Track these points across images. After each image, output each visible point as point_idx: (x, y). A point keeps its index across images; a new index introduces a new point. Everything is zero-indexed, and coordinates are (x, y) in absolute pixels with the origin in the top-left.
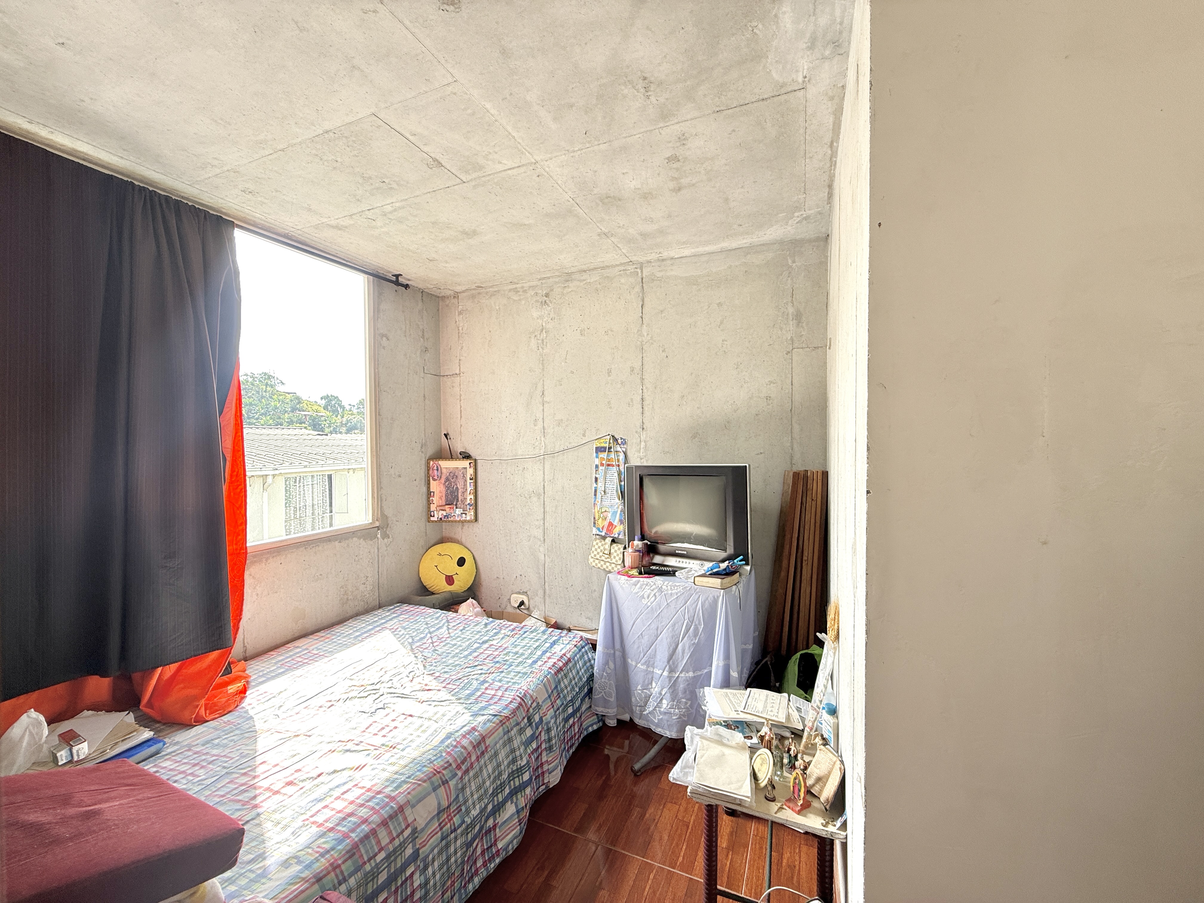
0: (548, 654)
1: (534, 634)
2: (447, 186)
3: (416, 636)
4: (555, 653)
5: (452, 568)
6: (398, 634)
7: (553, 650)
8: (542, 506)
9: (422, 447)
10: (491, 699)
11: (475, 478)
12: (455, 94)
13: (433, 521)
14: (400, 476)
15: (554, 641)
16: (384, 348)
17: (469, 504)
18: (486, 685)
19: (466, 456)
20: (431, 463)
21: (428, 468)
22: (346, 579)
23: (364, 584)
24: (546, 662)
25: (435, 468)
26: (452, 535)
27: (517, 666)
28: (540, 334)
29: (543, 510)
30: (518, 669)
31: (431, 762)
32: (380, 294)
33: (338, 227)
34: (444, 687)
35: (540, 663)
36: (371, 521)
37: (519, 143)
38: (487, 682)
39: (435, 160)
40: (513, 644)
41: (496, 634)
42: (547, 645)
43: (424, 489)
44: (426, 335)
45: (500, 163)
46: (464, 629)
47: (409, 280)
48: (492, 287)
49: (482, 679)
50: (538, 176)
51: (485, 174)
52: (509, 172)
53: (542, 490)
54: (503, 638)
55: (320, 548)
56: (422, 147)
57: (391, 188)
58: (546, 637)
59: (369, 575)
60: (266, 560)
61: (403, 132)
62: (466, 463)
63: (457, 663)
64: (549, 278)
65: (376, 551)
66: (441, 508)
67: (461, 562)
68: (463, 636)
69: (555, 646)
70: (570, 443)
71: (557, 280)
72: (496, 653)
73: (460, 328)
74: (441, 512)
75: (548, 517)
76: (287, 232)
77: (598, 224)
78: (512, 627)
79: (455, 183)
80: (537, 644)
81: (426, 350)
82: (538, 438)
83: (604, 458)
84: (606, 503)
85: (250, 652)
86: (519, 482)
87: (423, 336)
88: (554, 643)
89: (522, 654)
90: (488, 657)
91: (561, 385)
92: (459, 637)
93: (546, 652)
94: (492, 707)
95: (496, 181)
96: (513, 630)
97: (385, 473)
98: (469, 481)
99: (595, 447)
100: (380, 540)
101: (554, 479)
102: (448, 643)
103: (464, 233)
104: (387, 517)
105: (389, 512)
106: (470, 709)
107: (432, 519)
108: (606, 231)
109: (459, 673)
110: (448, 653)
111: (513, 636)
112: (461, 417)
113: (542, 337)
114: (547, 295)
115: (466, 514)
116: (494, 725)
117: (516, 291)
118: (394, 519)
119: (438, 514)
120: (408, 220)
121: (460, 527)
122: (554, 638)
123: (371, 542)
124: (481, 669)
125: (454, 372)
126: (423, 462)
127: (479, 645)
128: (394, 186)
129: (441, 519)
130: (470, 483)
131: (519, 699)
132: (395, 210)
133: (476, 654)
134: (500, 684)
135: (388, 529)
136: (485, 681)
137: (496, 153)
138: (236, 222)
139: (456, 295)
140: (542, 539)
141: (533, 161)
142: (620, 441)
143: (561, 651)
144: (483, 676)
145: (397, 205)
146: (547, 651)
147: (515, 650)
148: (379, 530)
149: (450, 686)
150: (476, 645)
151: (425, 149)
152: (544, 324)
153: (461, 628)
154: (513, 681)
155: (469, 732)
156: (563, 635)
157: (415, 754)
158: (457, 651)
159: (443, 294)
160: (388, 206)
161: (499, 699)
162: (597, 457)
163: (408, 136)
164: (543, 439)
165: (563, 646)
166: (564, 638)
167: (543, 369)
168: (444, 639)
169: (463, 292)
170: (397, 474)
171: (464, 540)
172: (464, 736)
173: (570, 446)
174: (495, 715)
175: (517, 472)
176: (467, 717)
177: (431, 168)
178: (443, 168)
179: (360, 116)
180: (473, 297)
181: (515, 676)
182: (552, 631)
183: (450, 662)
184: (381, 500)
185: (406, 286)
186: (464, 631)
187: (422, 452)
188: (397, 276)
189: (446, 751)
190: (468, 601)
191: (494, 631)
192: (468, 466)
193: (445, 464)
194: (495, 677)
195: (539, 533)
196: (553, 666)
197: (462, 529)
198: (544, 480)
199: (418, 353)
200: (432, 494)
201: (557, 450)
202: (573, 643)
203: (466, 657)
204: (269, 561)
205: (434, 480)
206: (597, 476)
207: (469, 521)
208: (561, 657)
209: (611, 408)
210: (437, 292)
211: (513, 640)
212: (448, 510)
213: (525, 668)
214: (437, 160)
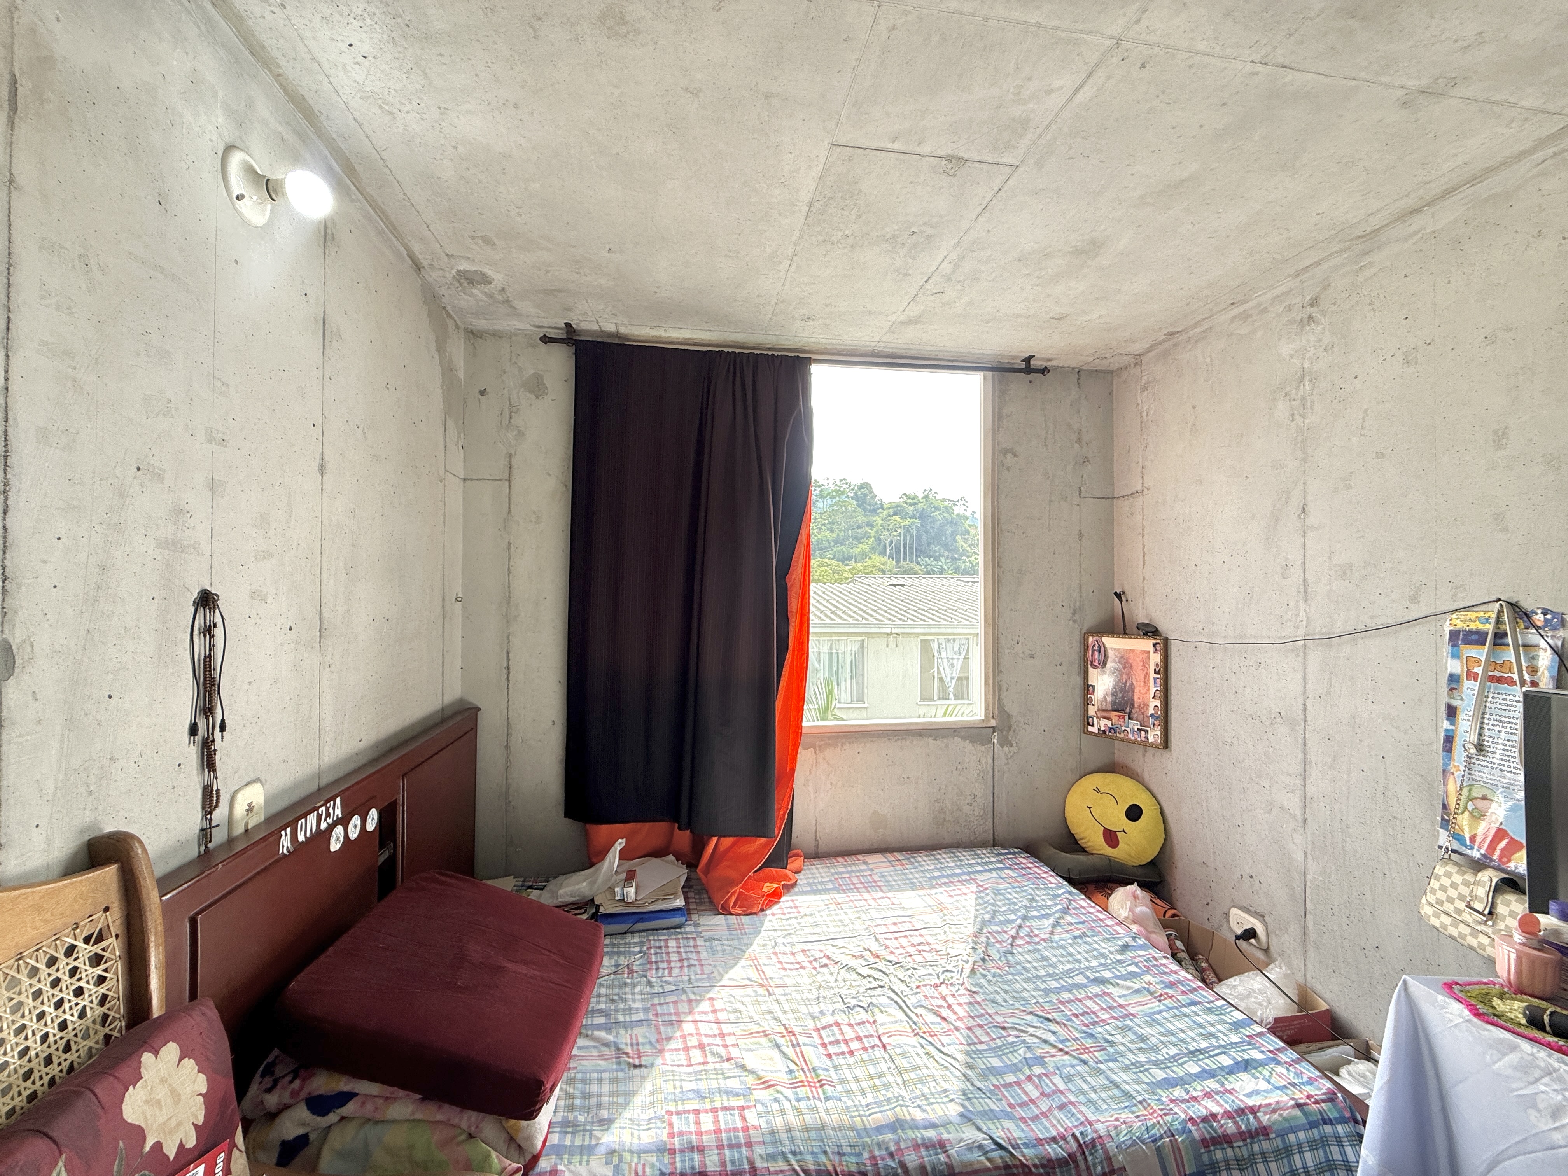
0: (1212, 1084)
1: (1211, 1018)
2: (996, 189)
3: (1003, 914)
4: (1230, 1092)
5: (1118, 820)
6: (981, 898)
7: (1232, 1083)
8: (1301, 747)
9: (1074, 614)
10: (1023, 1105)
11: (1165, 671)
12: (894, 28)
13: (1092, 733)
14: (1032, 657)
15: (1247, 1062)
16: (1008, 469)
17: (1152, 715)
18: (1038, 1070)
19: (1149, 631)
20: (1091, 639)
21: (1085, 646)
22: (943, 791)
23: (970, 804)
24: (1194, 1099)
25: (1096, 648)
26: (1129, 763)
27: (1127, 1068)
28: (1298, 387)
29: (1300, 756)
30: (1122, 1077)
31: (839, 1153)
32: (1003, 392)
33: (911, 322)
34: (970, 1029)
35: (1178, 1092)
36: (983, 718)
37: (1057, 28)
38: (1043, 1064)
39: (950, 158)
40: (1150, 1015)
41: (1132, 976)
42: (1226, 1061)
43: (1078, 680)
44: (1085, 438)
45: (1049, 92)
46: (1080, 937)
47: (1050, 360)
48: (1196, 325)
49: (1039, 1052)
50: (1143, 66)
51: (1039, 131)
52: (1080, 97)
53: (1300, 713)
54: (1137, 991)
55: (908, 742)
56: (917, 150)
57: (929, 237)
58: (1235, 1039)
59: (979, 795)
60: (842, 746)
61: (881, 145)
62: (1146, 644)
63: (1025, 994)
64: (1318, 264)
65: (990, 761)
66: (1104, 713)
67: (1134, 813)
68: (1071, 950)
69: (1244, 1076)
70: (1372, 617)
71: (1338, 260)
72: (1105, 1016)
73: (1144, 414)
74: (1103, 722)
75: (1314, 774)
76: (871, 349)
77: (1385, 79)
78: (1173, 978)
79: (1005, 177)
80: (1204, 1045)
81: (1086, 460)
82: (1292, 604)
83: (1478, 661)
84: (1484, 774)
85: (822, 848)
86: (1248, 690)
87: (1079, 441)
88: (1247, 1065)
89: (1154, 1049)
90: (1084, 1014)
91: (1349, 487)
92: (1063, 947)
93: (1211, 1074)
94: (1009, 1124)
95: (1066, 129)
96: (1172, 985)
97: (1007, 651)
98: (1153, 675)
99: (1447, 629)
100: (997, 746)
101: (1328, 693)
102: (1038, 950)
103: (1078, 252)
104: (1009, 716)
105: (1013, 708)
106: (969, 1099)
107: (1090, 729)
108: (1425, 81)
109: (1013, 1015)
110: (1025, 969)
111: (1160, 998)
112: (1144, 565)
113: (1301, 393)
114: (1314, 302)
115: (1146, 732)
116: (988, 1164)
117: (1245, 317)
118: (1022, 720)
119: (1099, 724)
120: (983, 272)
121: (1140, 754)
122: (1256, 1055)
123: (983, 748)
124: (1054, 1033)
125: (1134, 490)
126: (1077, 637)
127: (1085, 981)
128: (930, 231)
129: (1104, 732)
130: (1155, 679)
131: (1074, 1145)
132: (957, 266)
133: (1067, 996)
134: (1062, 1086)
135: (1011, 733)
136: (1040, 1061)
137: (1030, 79)
138: (813, 356)
139: (1138, 359)
140: (1300, 817)
141: (1109, 42)
142: (1539, 619)
143: (1249, 1095)
144: (1047, 1048)
145: (953, 256)
146: (1213, 1076)
147: (1147, 1031)
148: (994, 731)
149: (979, 1032)
150: (1080, 979)
151: (926, 149)
152: (1306, 365)
153: (1077, 933)
154: (1093, 1096)
155: (929, 1145)
156: (1283, 1057)
157: (833, 1119)
158: (1042, 973)
159: (1117, 366)
160: (944, 265)
161: (1035, 1118)
162: (1455, 656)
163: (890, 146)
164: (1302, 605)
165: (1263, 1085)
166: (1280, 1069)
167: (1304, 460)
168: (1037, 940)
169: (1149, 350)
170: (1028, 653)
171: (1146, 776)
172: (917, 1147)
173: (1372, 624)
174: (1000, 1146)
175: (1244, 669)
176: (953, 1110)
177: (954, 175)
178: (968, 164)
179: (823, 159)
180: (1165, 354)
181: (1105, 1088)
182: (1260, 1034)
183: (1017, 986)
184: (1000, 690)
185: (1044, 371)
186: (1079, 941)
187: (1074, 621)
188: (1028, 360)
189: (871, 1151)
190: (1129, 887)
191: (1133, 968)
192: (1151, 649)
193: (1112, 643)
194: (1065, 1066)
195: (1293, 803)
196: (1205, 1119)
197: (1144, 756)
198: (1305, 693)
199: (1069, 468)
200: (1091, 689)
201: (1338, 630)
202: (1298, 1095)
203: (1047, 992)
204: (845, 747)
205: (1095, 667)
206: (1454, 703)
207: (1152, 745)
208: (1241, 1111)
209: (1505, 530)
210: (1102, 365)
211: (1155, 1005)
212: (1115, 719)
213: (1138, 1083)
214: (953, 157)
